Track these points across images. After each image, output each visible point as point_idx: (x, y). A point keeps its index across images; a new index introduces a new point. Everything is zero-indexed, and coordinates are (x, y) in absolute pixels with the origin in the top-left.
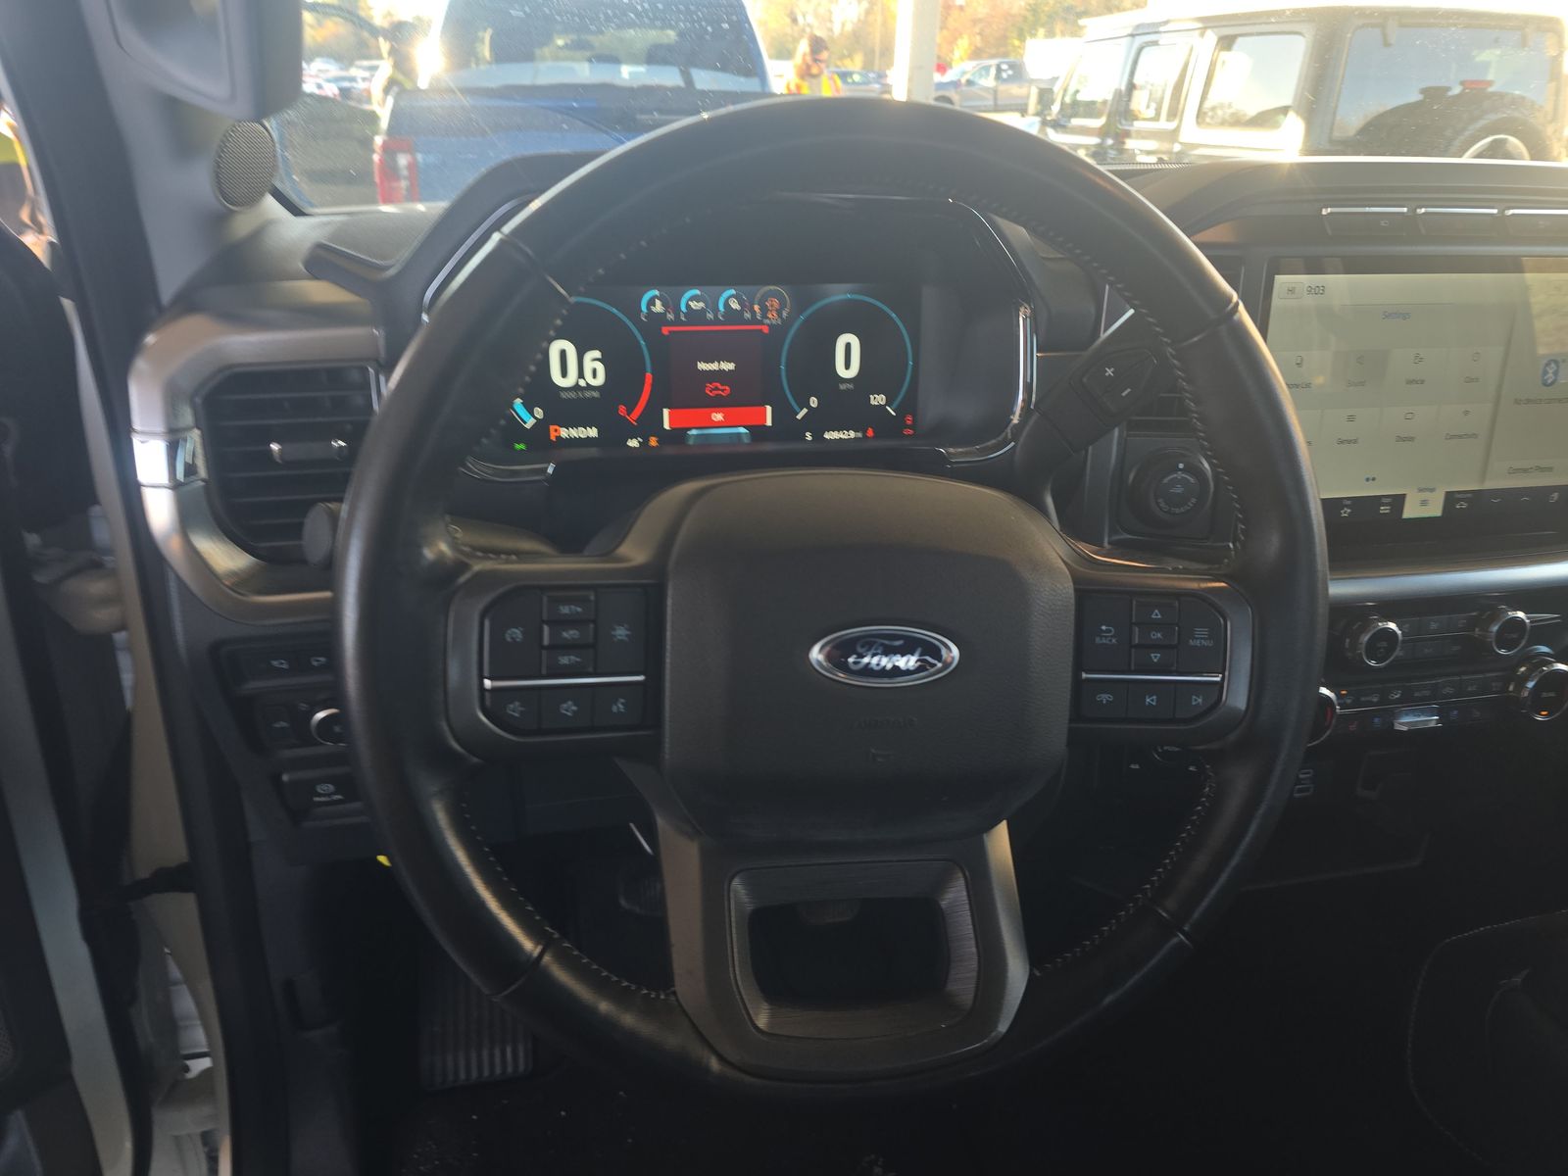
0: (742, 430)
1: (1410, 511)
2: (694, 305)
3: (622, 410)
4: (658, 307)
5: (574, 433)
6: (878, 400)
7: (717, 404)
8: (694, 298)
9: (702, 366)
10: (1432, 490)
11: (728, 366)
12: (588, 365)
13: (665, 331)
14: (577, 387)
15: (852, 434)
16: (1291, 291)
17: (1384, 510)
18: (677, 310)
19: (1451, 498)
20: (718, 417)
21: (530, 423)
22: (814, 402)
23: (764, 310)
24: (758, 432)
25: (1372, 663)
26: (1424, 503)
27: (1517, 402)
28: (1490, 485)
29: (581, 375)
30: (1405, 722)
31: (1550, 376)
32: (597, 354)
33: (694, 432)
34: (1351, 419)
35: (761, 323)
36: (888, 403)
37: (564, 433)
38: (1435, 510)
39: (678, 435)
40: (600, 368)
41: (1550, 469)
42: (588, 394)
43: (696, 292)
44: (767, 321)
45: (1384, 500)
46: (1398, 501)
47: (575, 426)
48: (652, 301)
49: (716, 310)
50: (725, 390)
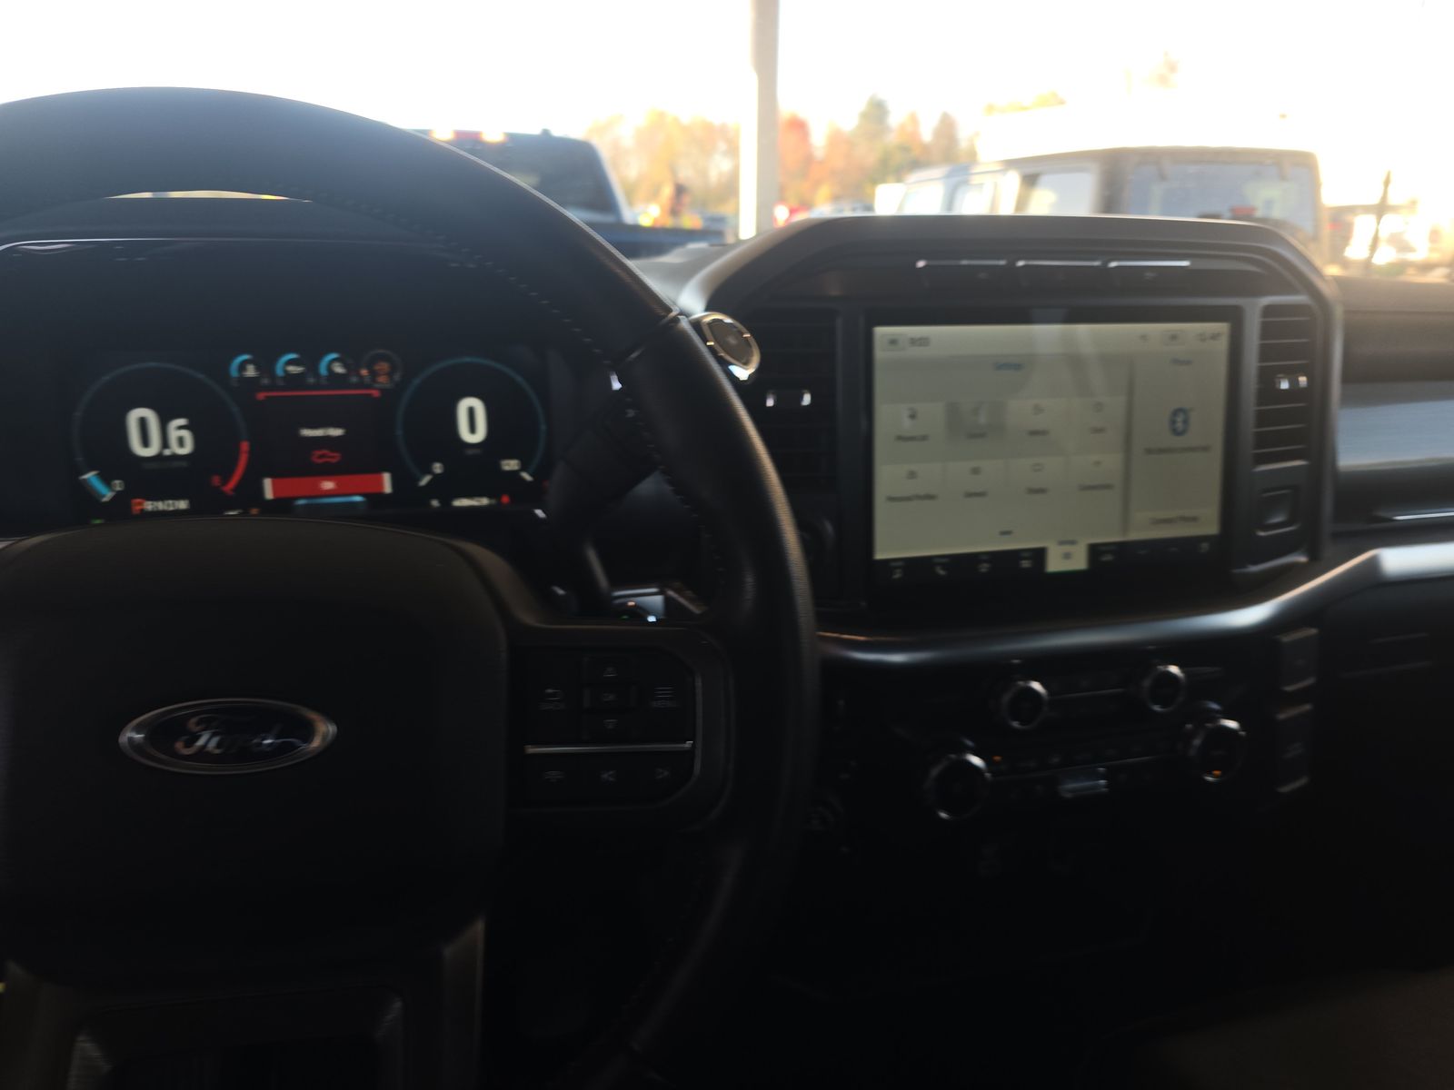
0: (358, 499)
1: (1055, 564)
2: (293, 369)
3: (216, 480)
4: (251, 372)
5: (161, 506)
6: (511, 465)
7: (328, 472)
8: (290, 362)
9: (307, 432)
10: (1072, 543)
11: (336, 432)
12: (174, 434)
13: (261, 396)
14: (159, 458)
15: (485, 501)
16: (893, 342)
17: (1026, 564)
18: (272, 374)
19: (1095, 551)
20: (328, 485)
21: (107, 495)
22: (438, 468)
23: (374, 374)
24: (375, 498)
25: (1016, 724)
26: (1067, 556)
27: (1149, 451)
28: (1134, 536)
29: (165, 444)
30: (1071, 787)
31: (1179, 425)
32: (182, 422)
33: (301, 502)
34: (976, 471)
35: (368, 387)
36: (524, 468)
37: (149, 506)
38: (1079, 562)
39: (282, 505)
40: (186, 434)
41: (1194, 519)
42: (176, 464)
43: (292, 356)
44: (377, 386)
45: (1026, 555)
46: (1039, 555)
47: (162, 498)
48: (243, 367)
49: (317, 375)
50: (335, 457)
